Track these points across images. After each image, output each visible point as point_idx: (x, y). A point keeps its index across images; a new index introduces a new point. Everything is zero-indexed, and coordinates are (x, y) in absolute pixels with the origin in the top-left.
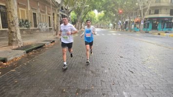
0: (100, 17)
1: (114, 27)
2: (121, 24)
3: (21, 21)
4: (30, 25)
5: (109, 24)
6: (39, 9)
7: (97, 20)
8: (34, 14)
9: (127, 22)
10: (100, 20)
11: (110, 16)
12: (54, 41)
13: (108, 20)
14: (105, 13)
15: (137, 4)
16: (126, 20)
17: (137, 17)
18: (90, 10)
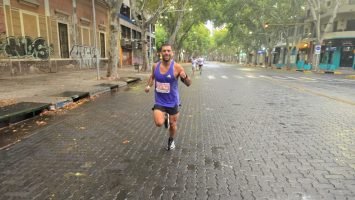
0: (217, 37)
1: (250, 61)
2: (264, 53)
3: (24, 41)
4: (49, 50)
5: (238, 53)
6: (75, 15)
7: (213, 44)
8: (63, 27)
9: (278, 49)
10: (220, 44)
11: (240, 36)
12: (86, 95)
13: (237, 45)
14: (231, 29)
15: (303, 8)
16: (278, 45)
17: (304, 37)
18: (196, 23)
